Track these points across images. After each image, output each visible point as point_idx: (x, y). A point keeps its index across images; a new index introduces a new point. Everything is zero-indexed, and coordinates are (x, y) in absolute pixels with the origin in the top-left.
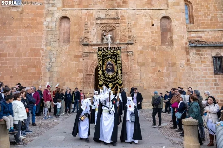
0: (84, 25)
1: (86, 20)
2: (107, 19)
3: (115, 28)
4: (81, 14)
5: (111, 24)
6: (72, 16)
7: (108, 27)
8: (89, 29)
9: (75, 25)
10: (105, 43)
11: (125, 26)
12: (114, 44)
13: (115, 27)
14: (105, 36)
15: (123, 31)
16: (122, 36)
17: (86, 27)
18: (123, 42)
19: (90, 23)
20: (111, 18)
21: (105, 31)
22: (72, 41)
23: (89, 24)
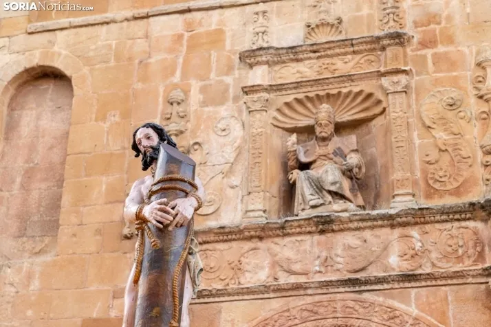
0: (160, 107)
1: (177, 78)
2: (315, 49)
3: (377, 110)
4: (141, 45)
5: (350, 78)
6: (88, 61)
7: (325, 107)
8: (194, 132)
9: (102, 117)
10: (303, 215)
11: (455, 82)
12: (375, 219)
13: (379, 95)
14: (304, 167)
15: (443, 122)
16: (434, 155)
17: (174, 118)
18: (450, 201)
19: (203, 90)
20: (350, 42)
21: (308, 131)
22: (74, 220)
23: (195, 97)
